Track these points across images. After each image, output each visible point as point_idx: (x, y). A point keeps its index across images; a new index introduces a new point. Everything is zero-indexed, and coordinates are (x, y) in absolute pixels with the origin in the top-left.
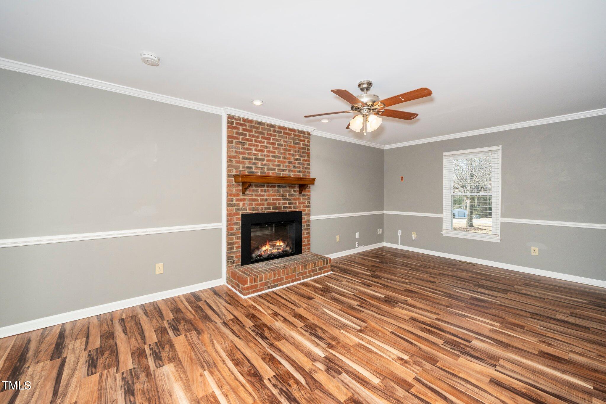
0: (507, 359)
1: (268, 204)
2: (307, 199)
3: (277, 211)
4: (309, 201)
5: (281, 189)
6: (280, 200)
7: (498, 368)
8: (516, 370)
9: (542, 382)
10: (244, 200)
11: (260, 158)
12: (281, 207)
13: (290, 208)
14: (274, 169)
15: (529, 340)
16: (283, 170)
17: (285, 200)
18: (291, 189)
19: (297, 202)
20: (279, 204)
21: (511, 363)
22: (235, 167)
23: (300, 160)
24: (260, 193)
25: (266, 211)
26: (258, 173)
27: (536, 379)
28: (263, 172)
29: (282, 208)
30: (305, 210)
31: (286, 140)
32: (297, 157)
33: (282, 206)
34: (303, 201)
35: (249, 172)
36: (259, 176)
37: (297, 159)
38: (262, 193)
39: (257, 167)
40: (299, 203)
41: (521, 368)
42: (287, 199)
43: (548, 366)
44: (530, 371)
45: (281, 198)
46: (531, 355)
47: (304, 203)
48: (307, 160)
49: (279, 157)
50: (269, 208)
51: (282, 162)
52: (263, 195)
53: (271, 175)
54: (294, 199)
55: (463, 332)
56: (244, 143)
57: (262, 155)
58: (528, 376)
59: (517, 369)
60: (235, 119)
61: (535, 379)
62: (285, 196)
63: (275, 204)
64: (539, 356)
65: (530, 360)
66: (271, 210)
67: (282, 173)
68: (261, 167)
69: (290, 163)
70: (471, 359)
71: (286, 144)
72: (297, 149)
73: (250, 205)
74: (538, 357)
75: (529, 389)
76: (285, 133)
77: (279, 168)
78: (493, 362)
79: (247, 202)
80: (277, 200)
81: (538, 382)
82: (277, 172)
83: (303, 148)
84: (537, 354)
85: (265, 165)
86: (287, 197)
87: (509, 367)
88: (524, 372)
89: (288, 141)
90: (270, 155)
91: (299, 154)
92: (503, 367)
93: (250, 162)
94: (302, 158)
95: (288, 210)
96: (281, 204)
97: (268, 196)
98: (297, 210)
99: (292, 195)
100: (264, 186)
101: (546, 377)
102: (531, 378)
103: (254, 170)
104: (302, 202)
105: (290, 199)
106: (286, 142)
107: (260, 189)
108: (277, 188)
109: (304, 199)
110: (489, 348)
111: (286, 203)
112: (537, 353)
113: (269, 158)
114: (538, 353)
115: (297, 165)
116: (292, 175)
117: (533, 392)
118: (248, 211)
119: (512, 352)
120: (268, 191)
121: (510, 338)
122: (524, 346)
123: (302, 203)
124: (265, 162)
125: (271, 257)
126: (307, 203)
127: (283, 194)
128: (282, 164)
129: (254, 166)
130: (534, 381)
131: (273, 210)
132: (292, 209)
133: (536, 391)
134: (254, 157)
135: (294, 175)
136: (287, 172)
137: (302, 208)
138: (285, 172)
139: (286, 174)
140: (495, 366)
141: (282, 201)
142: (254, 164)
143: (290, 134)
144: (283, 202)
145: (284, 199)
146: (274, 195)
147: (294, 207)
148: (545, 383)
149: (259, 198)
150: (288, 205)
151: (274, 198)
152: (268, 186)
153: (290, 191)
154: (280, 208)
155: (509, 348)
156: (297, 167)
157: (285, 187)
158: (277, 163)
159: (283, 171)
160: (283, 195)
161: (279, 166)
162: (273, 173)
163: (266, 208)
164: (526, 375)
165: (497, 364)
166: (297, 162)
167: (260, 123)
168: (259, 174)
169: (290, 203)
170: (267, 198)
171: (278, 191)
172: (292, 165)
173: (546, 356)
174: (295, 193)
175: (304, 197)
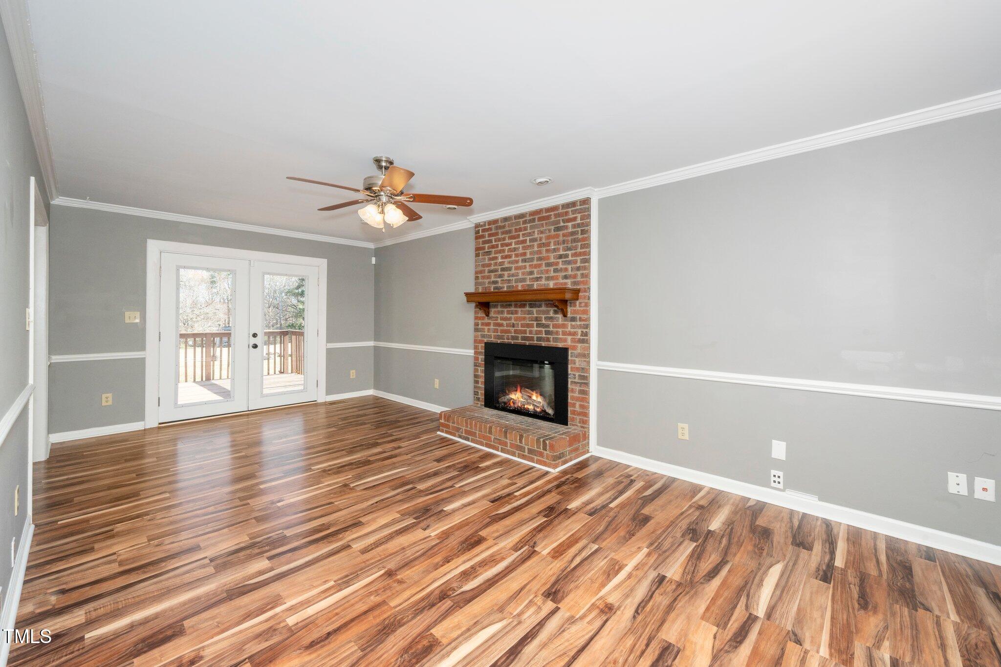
0: (210, 578)
1: (516, 331)
2: (580, 327)
3: (527, 343)
4: (584, 330)
5: (534, 310)
6: (531, 326)
7: (207, 561)
8: (188, 575)
9: (152, 587)
10: (488, 324)
11: (507, 268)
12: (533, 337)
13: (548, 340)
14: (524, 280)
15: (216, 638)
16: (538, 279)
17: (540, 327)
18: (549, 309)
19: (560, 330)
20: (531, 332)
21: (201, 577)
22: (481, 284)
23: (567, 256)
24: (505, 315)
25: (512, 342)
26: (504, 287)
27: (159, 586)
28: (510, 286)
29: (535, 339)
30: (575, 348)
31: (542, 229)
32: (561, 252)
33: (535, 336)
34: (572, 330)
35: (495, 288)
36: (505, 292)
37: (561, 257)
38: (509, 316)
39: (503, 280)
40: (564, 333)
41: (186, 582)
42: (543, 326)
43: (156, 616)
44: (172, 588)
45: (534, 324)
46: (190, 612)
47: (575, 334)
48: (580, 253)
49: (532, 260)
50: (517, 338)
51: (536, 266)
52: (510, 319)
53: (520, 288)
54: (555, 326)
55: (295, 560)
56: (490, 251)
57: (509, 263)
58: (170, 581)
59: (188, 578)
60: (481, 226)
61: (161, 584)
62: (540, 321)
63: (525, 332)
64: (177, 622)
65: (184, 604)
66: (520, 341)
67: (535, 283)
68: (508, 278)
69: (548, 265)
70: (239, 546)
71: (542, 235)
72: (561, 238)
73: (496, 331)
74: (178, 618)
75: (159, 570)
76: (540, 219)
77: (531, 277)
78: (218, 562)
79: (492, 327)
80: (528, 326)
81: (156, 583)
82: (528, 283)
83: (573, 233)
84: (184, 622)
85: (513, 275)
86: (544, 322)
87: (198, 572)
88: (178, 581)
89: (545, 230)
90: (519, 260)
91: (566, 245)
92: (204, 566)
93: (496, 275)
94: (569, 253)
95: (544, 344)
96: (534, 332)
97: (516, 319)
98: (560, 345)
99: (551, 318)
100: (510, 305)
101: (150, 598)
102: (166, 581)
103: (500, 285)
104: (570, 331)
105: (548, 326)
106: (542, 232)
107: (507, 309)
108: (527, 308)
109: (573, 327)
110: (241, 572)
111: (540, 332)
112: (186, 623)
113: (519, 265)
114: (182, 625)
115: (561, 266)
116: (551, 284)
117: (154, 570)
118: (493, 340)
119: (215, 593)
120: (516, 312)
121: (242, 612)
122: (213, 618)
123: (570, 334)
124: (513, 271)
125: (520, 412)
126: (579, 334)
127: (537, 317)
128: (535, 270)
129: (499, 280)
130: (161, 581)
131: (522, 340)
132: (552, 343)
133: (152, 573)
134: (500, 267)
135: (556, 284)
136: (543, 282)
137: (569, 343)
138: (541, 281)
139: (542, 285)
140: (212, 560)
141: (536, 329)
142: (501, 276)
143: (548, 217)
144: (536, 331)
145: (538, 325)
146: (524, 319)
147: (556, 340)
148: (147, 589)
149: (505, 323)
150: (544, 336)
151: (524, 323)
152: (516, 306)
153: (548, 313)
154: (532, 339)
155: (225, 595)
156: (561, 270)
157: (540, 306)
158: (528, 270)
159: (537, 281)
160: (537, 319)
161: (531, 273)
162: (522, 286)
163: (513, 338)
164: (173, 580)
165: (213, 564)
166: (561, 260)
167: (506, 219)
168: (505, 289)
169: (547, 333)
170: (515, 322)
171: (530, 313)
172: (552, 269)
173: (169, 633)
174: (556, 316)
175: (573, 323)
